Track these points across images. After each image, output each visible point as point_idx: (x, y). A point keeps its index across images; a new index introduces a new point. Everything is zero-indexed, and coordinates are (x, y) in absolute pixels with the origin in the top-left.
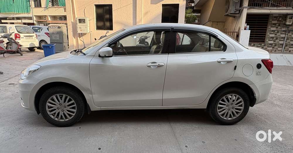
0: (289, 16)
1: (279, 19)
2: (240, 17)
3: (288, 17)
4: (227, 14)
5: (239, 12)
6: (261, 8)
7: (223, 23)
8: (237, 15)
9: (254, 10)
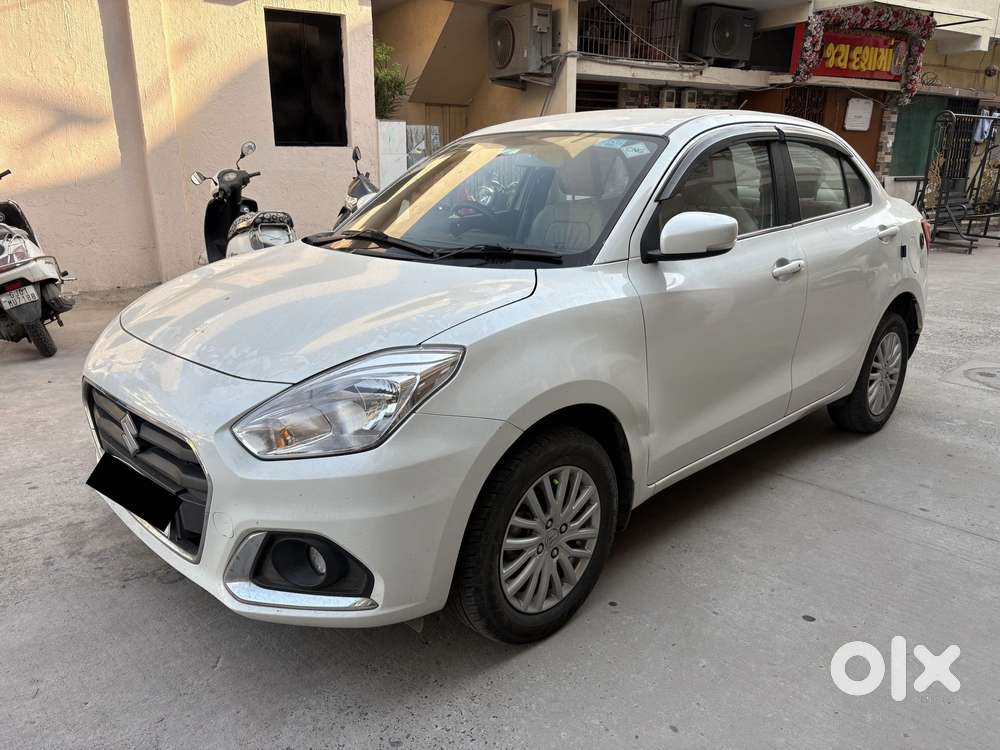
0: (665, 93)
1: (642, 100)
2: (553, 87)
3: (663, 96)
4: (506, 73)
5: (553, 69)
6: (611, 62)
7: (463, 109)
8: (547, 82)
9: (593, 64)
